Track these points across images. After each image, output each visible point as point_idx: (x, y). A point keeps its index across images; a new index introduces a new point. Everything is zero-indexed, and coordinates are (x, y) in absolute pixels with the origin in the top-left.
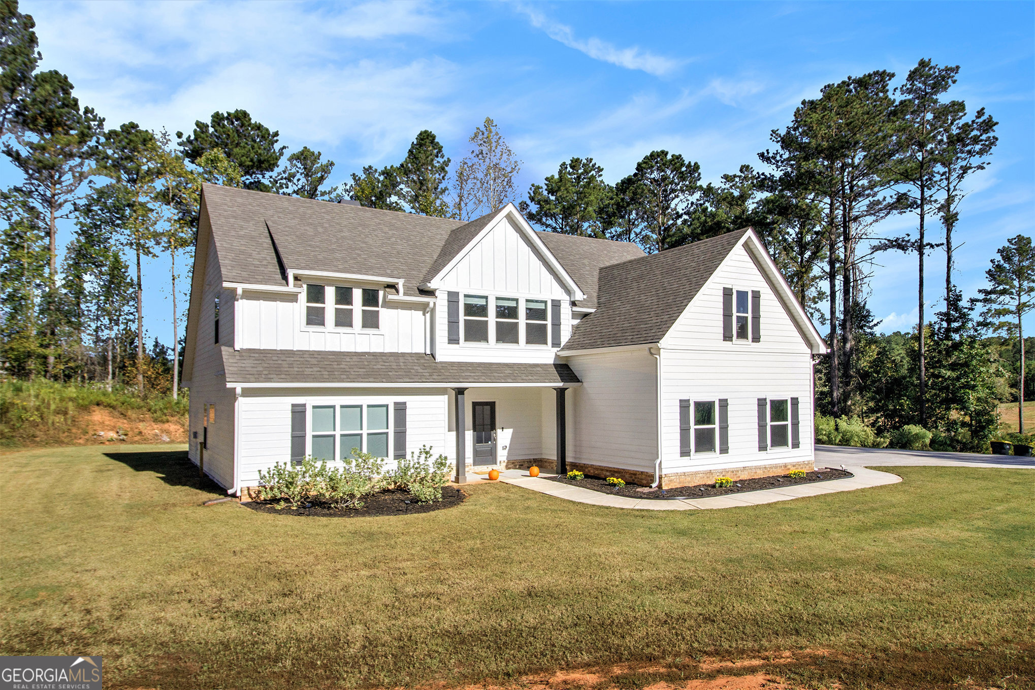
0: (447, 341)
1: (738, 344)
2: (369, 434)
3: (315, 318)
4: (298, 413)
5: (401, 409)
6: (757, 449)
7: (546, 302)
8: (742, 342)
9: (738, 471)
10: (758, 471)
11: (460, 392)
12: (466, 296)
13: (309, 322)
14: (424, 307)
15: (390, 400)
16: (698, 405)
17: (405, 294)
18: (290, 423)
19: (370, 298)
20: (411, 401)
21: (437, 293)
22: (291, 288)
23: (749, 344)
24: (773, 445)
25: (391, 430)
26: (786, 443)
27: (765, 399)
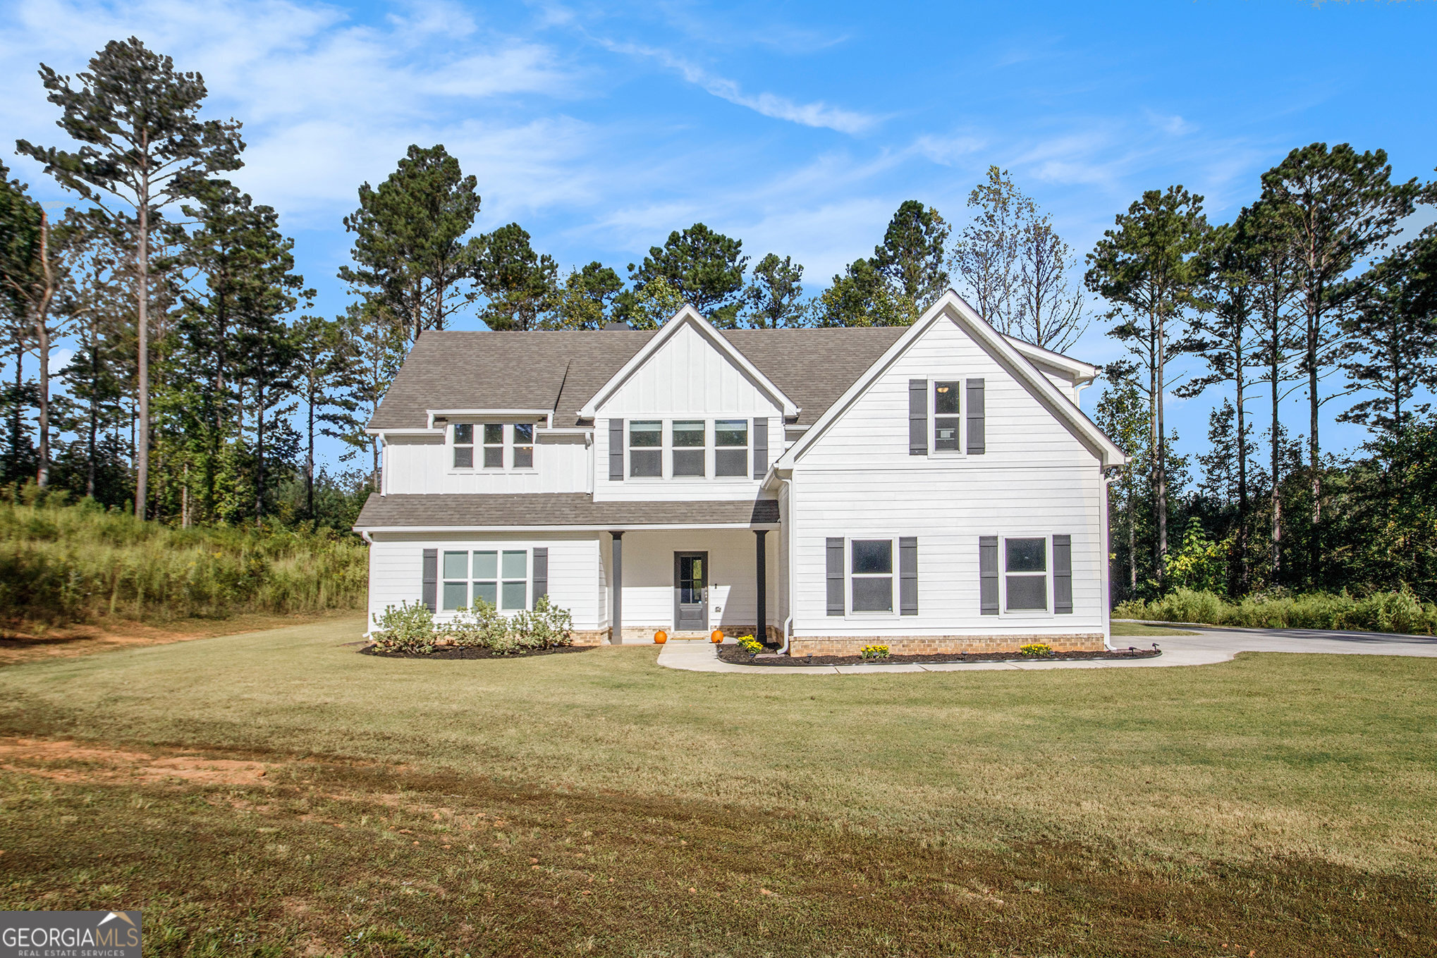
0: (607, 476)
1: (935, 458)
2: (505, 583)
3: (463, 459)
4: (430, 557)
5: (541, 557)
6: (979, 611)
7: (746, 422)
8: (947, 454)
9: (934, 641)
11: (617, 535)
12: (632, 423)
13: (458, 464)
14: (580, 440)
15: (529, 546)
16: (859, 545)
17: (554, 427)
18: (422, 569)
19: (523, 434)
20: (555, 549)
21: (596, 423)
22: (430, 429)
23: (961, 457)
24: (1010, 606)
25: (529, 579)
26: (1042, 605)
27: (995, 538)
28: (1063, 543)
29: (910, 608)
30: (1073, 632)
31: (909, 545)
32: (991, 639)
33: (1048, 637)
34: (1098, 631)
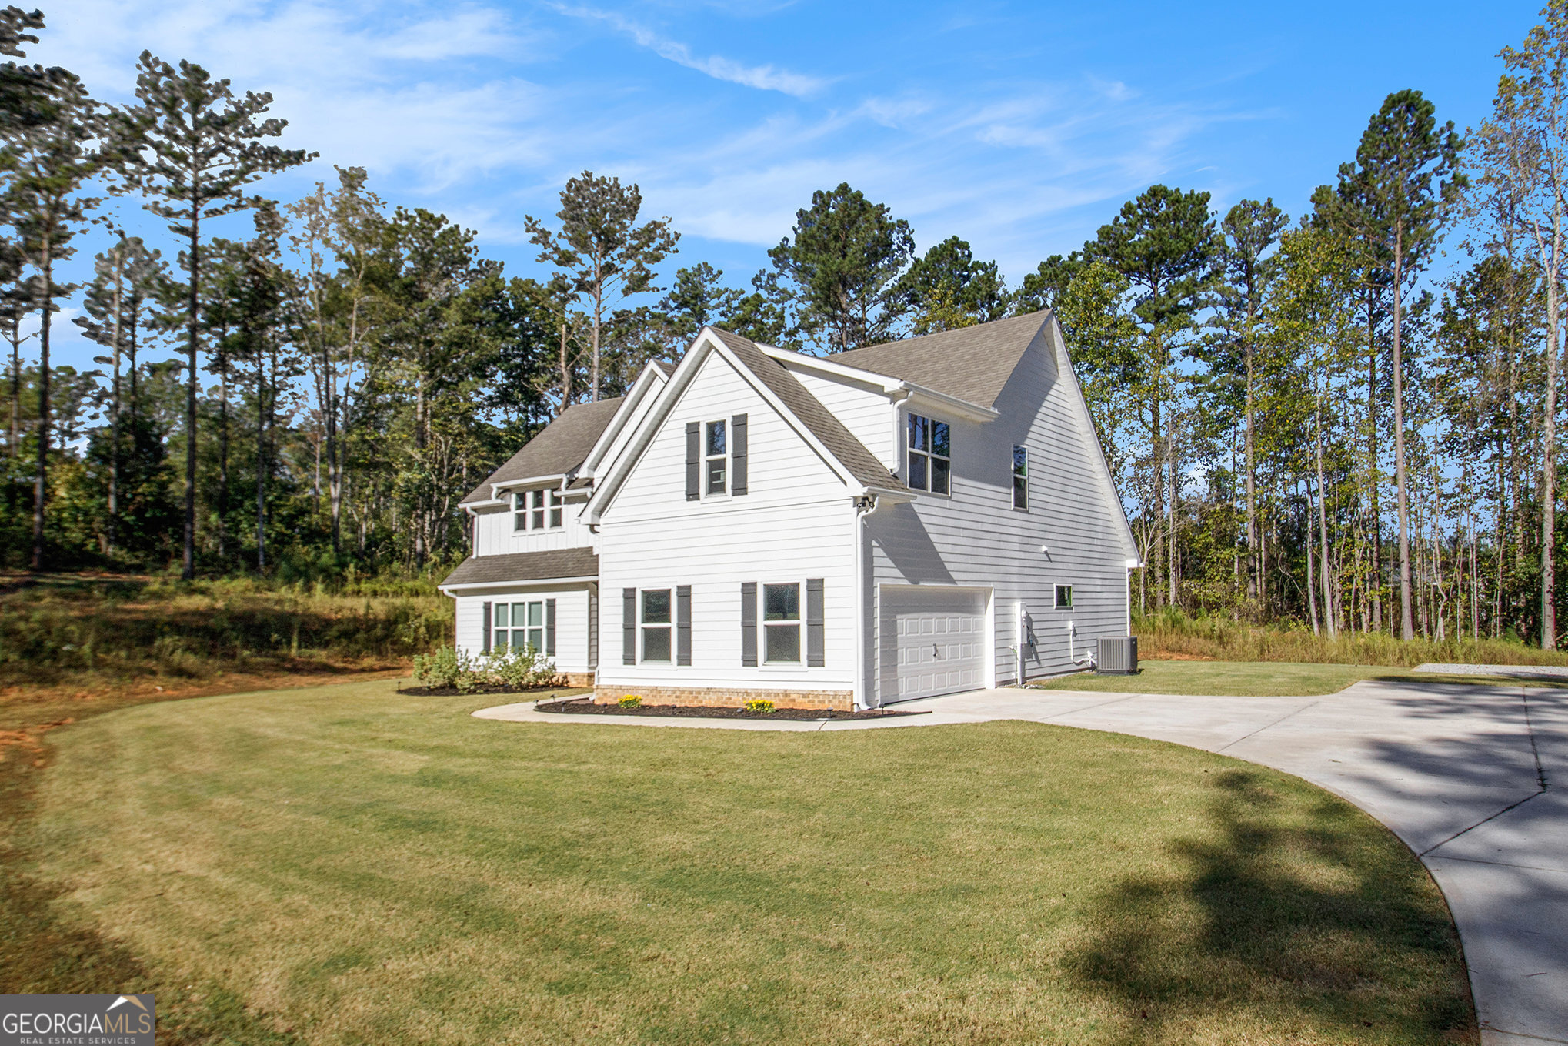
1: (708, 502)
2: (529, 631)
3: (521, 524)
4: (487, 607)
5: (551, 604)
6: (741, 662)
8: (717, 497)
10: (734, 697)
13: (514, 528)
15: (542, 597)
16: (647, 595)
17: (567, 489)
18: (483, 619)
20: (559, 596)
22: (494, 501)
23: (726, 500)
24: (770, 657)
25: (544, 626)
26: (796, 657)
27: (755, 584)
28: (816, 587)
29: (685, 659)
30: (819, 687)
31: (685, 593)
32: (747, 693)
33: (797, 693)
34: (847, 688)
